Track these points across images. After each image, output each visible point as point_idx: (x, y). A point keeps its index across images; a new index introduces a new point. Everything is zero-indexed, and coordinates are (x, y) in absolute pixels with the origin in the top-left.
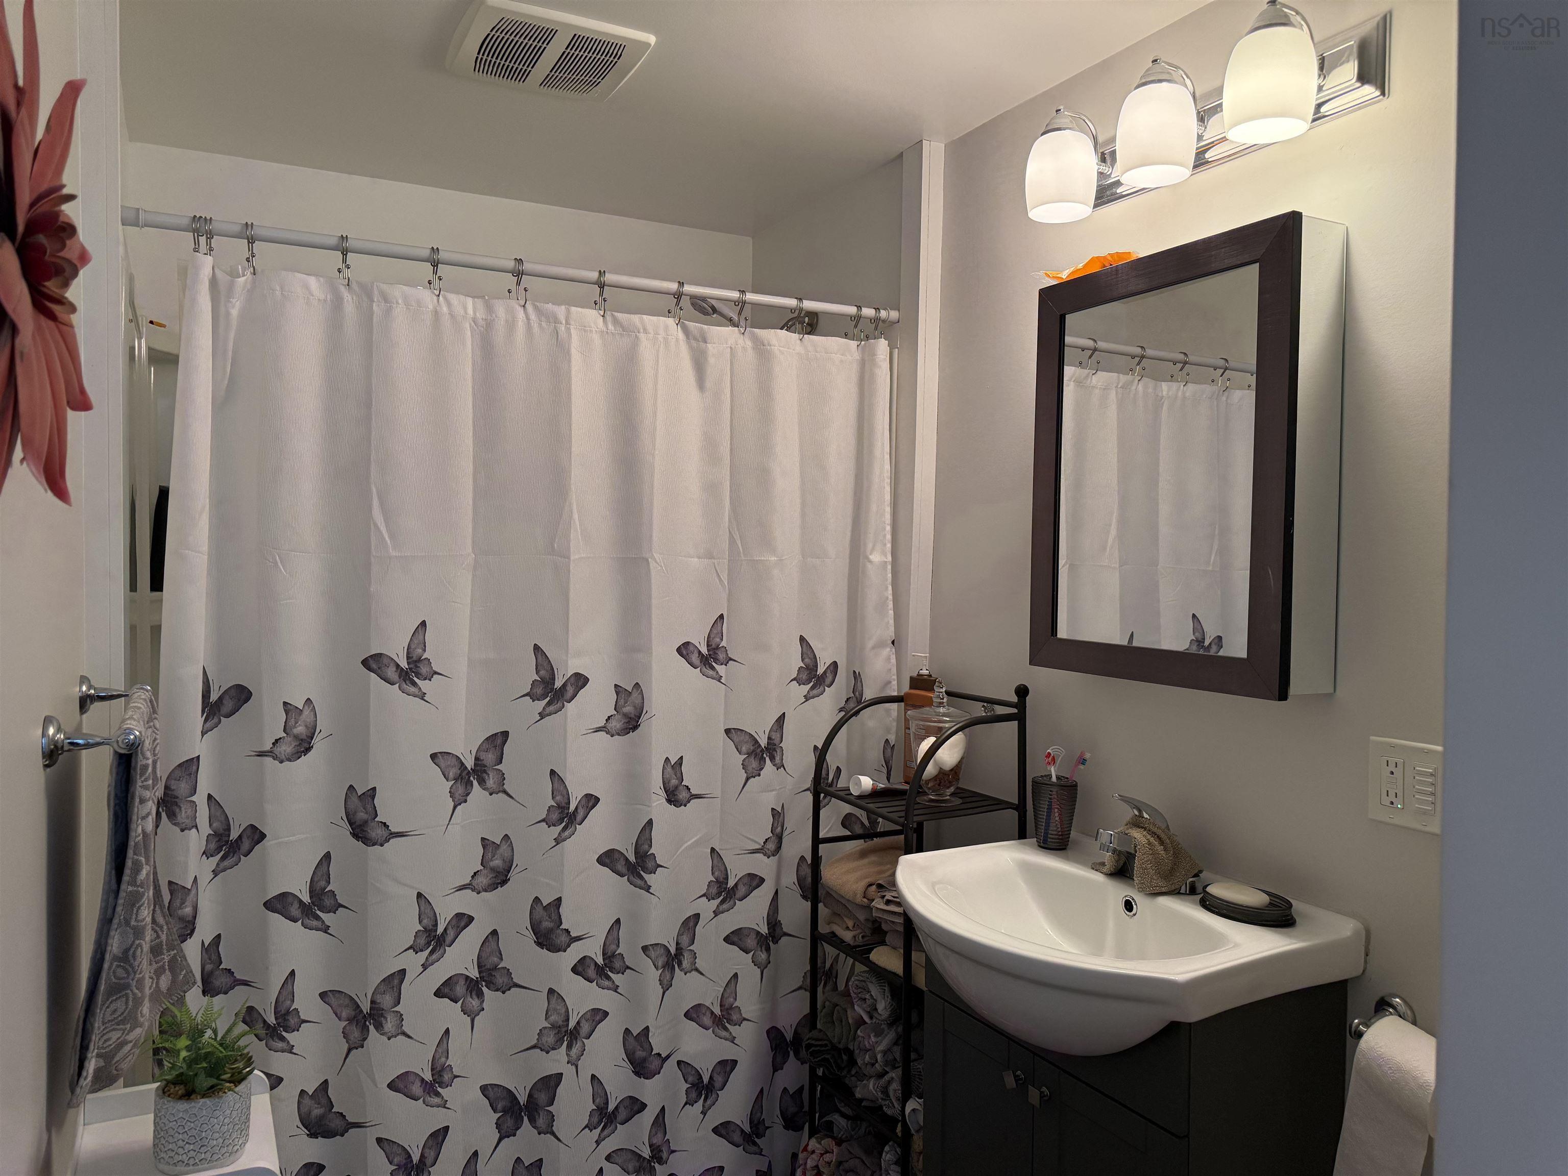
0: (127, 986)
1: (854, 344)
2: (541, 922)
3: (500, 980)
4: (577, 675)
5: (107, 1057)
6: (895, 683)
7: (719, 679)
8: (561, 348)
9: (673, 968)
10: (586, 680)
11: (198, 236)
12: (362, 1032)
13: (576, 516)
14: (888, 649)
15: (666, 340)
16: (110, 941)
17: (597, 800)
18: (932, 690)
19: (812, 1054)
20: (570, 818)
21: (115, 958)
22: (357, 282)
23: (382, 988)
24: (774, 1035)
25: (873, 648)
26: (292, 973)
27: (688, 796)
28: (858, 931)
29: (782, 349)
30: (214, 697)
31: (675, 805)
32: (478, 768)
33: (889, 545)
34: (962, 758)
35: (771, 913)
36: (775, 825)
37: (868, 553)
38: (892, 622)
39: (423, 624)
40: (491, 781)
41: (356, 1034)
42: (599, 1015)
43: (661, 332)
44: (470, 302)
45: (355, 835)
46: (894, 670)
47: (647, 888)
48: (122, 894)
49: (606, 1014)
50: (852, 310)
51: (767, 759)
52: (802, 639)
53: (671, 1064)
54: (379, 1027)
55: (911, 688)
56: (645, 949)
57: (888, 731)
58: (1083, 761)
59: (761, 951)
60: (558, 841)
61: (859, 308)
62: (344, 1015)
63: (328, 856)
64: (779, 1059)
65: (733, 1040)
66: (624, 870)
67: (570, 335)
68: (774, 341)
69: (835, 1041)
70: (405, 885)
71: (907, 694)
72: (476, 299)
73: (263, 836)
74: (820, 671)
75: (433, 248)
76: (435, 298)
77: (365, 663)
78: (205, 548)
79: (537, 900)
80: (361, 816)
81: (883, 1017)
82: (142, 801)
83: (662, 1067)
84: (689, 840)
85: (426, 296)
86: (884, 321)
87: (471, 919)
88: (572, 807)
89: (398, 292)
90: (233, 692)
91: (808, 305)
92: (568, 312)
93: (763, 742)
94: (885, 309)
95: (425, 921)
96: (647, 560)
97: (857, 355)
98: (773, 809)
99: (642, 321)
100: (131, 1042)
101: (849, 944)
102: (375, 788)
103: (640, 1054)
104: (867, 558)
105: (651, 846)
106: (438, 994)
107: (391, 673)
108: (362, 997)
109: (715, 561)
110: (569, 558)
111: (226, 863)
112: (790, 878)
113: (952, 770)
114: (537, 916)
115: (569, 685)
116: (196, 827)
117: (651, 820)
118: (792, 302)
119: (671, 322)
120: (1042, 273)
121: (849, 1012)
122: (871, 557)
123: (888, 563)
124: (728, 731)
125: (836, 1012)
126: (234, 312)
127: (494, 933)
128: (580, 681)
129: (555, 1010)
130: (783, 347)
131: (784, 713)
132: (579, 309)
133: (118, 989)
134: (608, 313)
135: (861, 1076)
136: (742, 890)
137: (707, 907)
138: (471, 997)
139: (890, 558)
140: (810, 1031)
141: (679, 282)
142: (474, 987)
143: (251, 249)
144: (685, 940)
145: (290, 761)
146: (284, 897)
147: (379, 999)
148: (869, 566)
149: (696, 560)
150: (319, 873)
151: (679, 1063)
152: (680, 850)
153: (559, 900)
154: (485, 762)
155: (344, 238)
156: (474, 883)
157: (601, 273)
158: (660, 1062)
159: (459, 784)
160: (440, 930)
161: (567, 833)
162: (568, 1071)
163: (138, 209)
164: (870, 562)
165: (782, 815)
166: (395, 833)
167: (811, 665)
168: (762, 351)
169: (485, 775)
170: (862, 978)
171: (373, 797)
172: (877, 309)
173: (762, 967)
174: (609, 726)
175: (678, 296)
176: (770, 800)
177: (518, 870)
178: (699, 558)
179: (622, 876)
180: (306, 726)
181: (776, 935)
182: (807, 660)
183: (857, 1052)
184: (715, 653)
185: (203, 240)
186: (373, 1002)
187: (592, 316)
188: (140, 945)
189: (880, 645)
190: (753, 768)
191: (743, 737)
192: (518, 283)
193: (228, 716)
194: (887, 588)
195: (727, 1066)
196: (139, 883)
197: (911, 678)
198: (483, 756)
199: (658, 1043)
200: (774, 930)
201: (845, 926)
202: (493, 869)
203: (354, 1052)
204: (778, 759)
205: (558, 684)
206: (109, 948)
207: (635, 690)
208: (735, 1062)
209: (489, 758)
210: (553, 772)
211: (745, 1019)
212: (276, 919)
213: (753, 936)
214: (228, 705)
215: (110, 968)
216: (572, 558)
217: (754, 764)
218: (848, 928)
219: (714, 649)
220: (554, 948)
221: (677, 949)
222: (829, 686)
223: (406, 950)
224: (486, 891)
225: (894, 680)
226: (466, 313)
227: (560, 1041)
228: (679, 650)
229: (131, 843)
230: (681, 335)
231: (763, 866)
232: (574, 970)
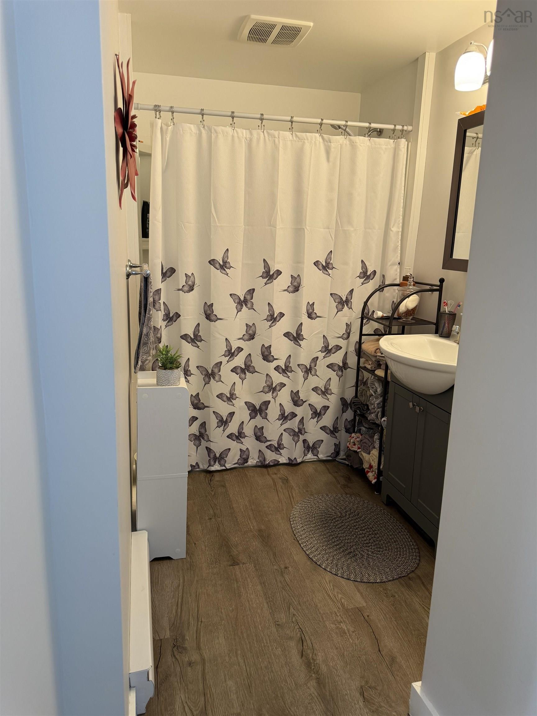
0: (148, 343)
1: (392, 141)
2: (264, 352)
3: (251, 369)
4: (278, 271)
5: (143, 362)
6: (398, 279)
7: (329, 275)
8: (276, 147)
9: (308, 373)
10: (281, 273)
11: (156, 112)
12: (209, 379)
13: (279, 212)
14: (397, 266)
15: (315, 142)
16: (144, 329)
17: (284, 315)
18: (408, 281)
19: (354, 405)
20: (274, 319)
21: (145, 335)
22: (207, 126)
23: (215, 366)
24: (343, 400)
25: (391, 265)
26: (189, 359)
27: (316, 316)
28: (373, 365)
29: (361, 144)
30: (164, 271)
31: (311, 319)
32: (245, 300)
33: (401, 225)
34: (417, 306)
35: (344, 359)
36: (347, 329)
37: (391, 228)
38: (399, 255)
39: (228, 250)
40: (249, 305)
41: (207, 379)
42: (283, 385)
43: (314, 139)
44: (244, 131)
45: (207, 318)
46: (398, 274)
47: (300, 346)
48: (146, 317)
49: (285, 385)
50: (392, 127)
51: (345, 305)
52: (362, 261)
53: (306, 404)
54: (214, 378)
55: (403, 281)
56: (298, 365)
57: (394, 298)
58: (459, 306)
59: (340, 371)
60: (270, 327)
61: (395, 125)
62: (204, 374)
63: (199, 324)
64: (345, 409)
65: (328, 400)
66: (292, 339)
67: (279, 142)
68: (358, 141)
69: (363, 401)
70: (221, 335)
71: (401, 283)
72: (247, 130)
73: (180, 316)
74: (368, 274)
75: (232, 111)
76: (233, 131)
77: (209, 262)
78: (161, 221)
79: (263, 345)
80: (209, 312)
81: (379, 394)
82: (150, 292)
83: (303, 404)
84: (315, 332)
85: (229, 129)
86: (406, 131)
87: (242, 349)
88: (275, 316)
89: (220, 129)
90: (170, 270)
91: (374, 125)
92: (279, 133)
93: (344, 299)
94: (406, 126)
95: (228, 348)
96: (304, 229)
97: (393, 146)
98: (346, 323)
99: (306, 136)
100: (149, 360)
101: (369, 369)
102: (213, 303)
103: (296, 399)
104: (390, 229)
105: (301, 332)
106: (232, 371)
107: (217, 266)
108: (209, 369)
109: (330, 230)
110: (276, 228)
111: (169, 324)
112: (352, 349)
113: (412, 310)
114: (263, 350)
115: (275, 273)
116: (161, 310)
117: (302, 323)
118: (367, 125)
119: (317, 135)
120: (459, 112)
121: (368, 392)
122: (392, 229)
123: (400, 232)
124: (331, 294)
125: (363, 392)
126: (168, 139)
127: (250, 354)
128: (279, 273)
129: (269, 381)
130: (362, 143)
131: (353, 289)
132: (283, 132)
133: (146, 344)
134: (294, 133)
135: (371, 413)
136: (333, 350)
137: (321, 355)
138: (242, 374)
139: (401, 230)
140: (355, 398)
141: (322, 119)
142: (243, 371)
143: (173, 116)
144: (313, 365)
145: (187, 293)
146: (186, 335)
147: (214, 369)
148: (391, 232)
149: (323, 229)
150: (196, 329)
151: (309, 404)
152: (312, 335)
153: (271, 345)
154: (247, 298)
155: (202, 110)
156: (244, 338)
157: (292, 117)
158: (302, 402)
159: (239, 305)
160: (233, 351)
161: (273, 324)
162: (272, 401)
163: (138, 104)
164: (392, 231)
165: (350, 326)
166: (219, 318)
167: (365, 271)
168: (353, 146)
169: (247, 303)
170: (373, 381)
171: (212, 306)
172: (403, 126)
173: (340, 377)
174: (289, 289)
175: (321, 124)
176: (346, 320)
177: (257, 335)
178: (324, 229)
179: (292, 341)
180: (192, 282)
181: (346, 367)
182: (363, 269)
183: (369, 405)
184: (328, 265)
185: (158, 113)
186: (212, 370)
187: (288, 134)
188: (151, 332)
189: (393, 264)
190: (340, 308)
191: (337, 297)
192: (262, 123)
193: (169, 277)
194: (398, 242)
195: (326, 408)
196: (150, 314)
197: (403, 277)
198: (246, 296)
199: (302, 396)
200: (345, 365)
201: (369, 364)
202: (249, 334)
203: (206, 385)
204: (349, 305)
205: (271, 273)
206: (143, 331)
207: (298, 277)
208: (328, 407)
209: (248, 297)
210: (269, 304)
211: (333, 393)
212: (184, 342)
213: (337, 366)
214: (168, 274)
215: (144, 337)
216: (277, 228)
217: (340, 306)
218: (370, 364)
219: (328, 264)
220: (269, 361)
221: (310, 367)
222: (372, 280)
223: (222, 356)
224: (247, 341)
225: (398, 278)
226: (243, 136)
227: (270, 391)
228: (314, 263)
229: (148, 303)
230: (321, 140)
231: (342, 343)
232: (275, 369)
